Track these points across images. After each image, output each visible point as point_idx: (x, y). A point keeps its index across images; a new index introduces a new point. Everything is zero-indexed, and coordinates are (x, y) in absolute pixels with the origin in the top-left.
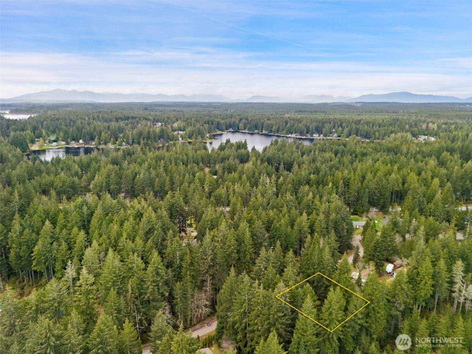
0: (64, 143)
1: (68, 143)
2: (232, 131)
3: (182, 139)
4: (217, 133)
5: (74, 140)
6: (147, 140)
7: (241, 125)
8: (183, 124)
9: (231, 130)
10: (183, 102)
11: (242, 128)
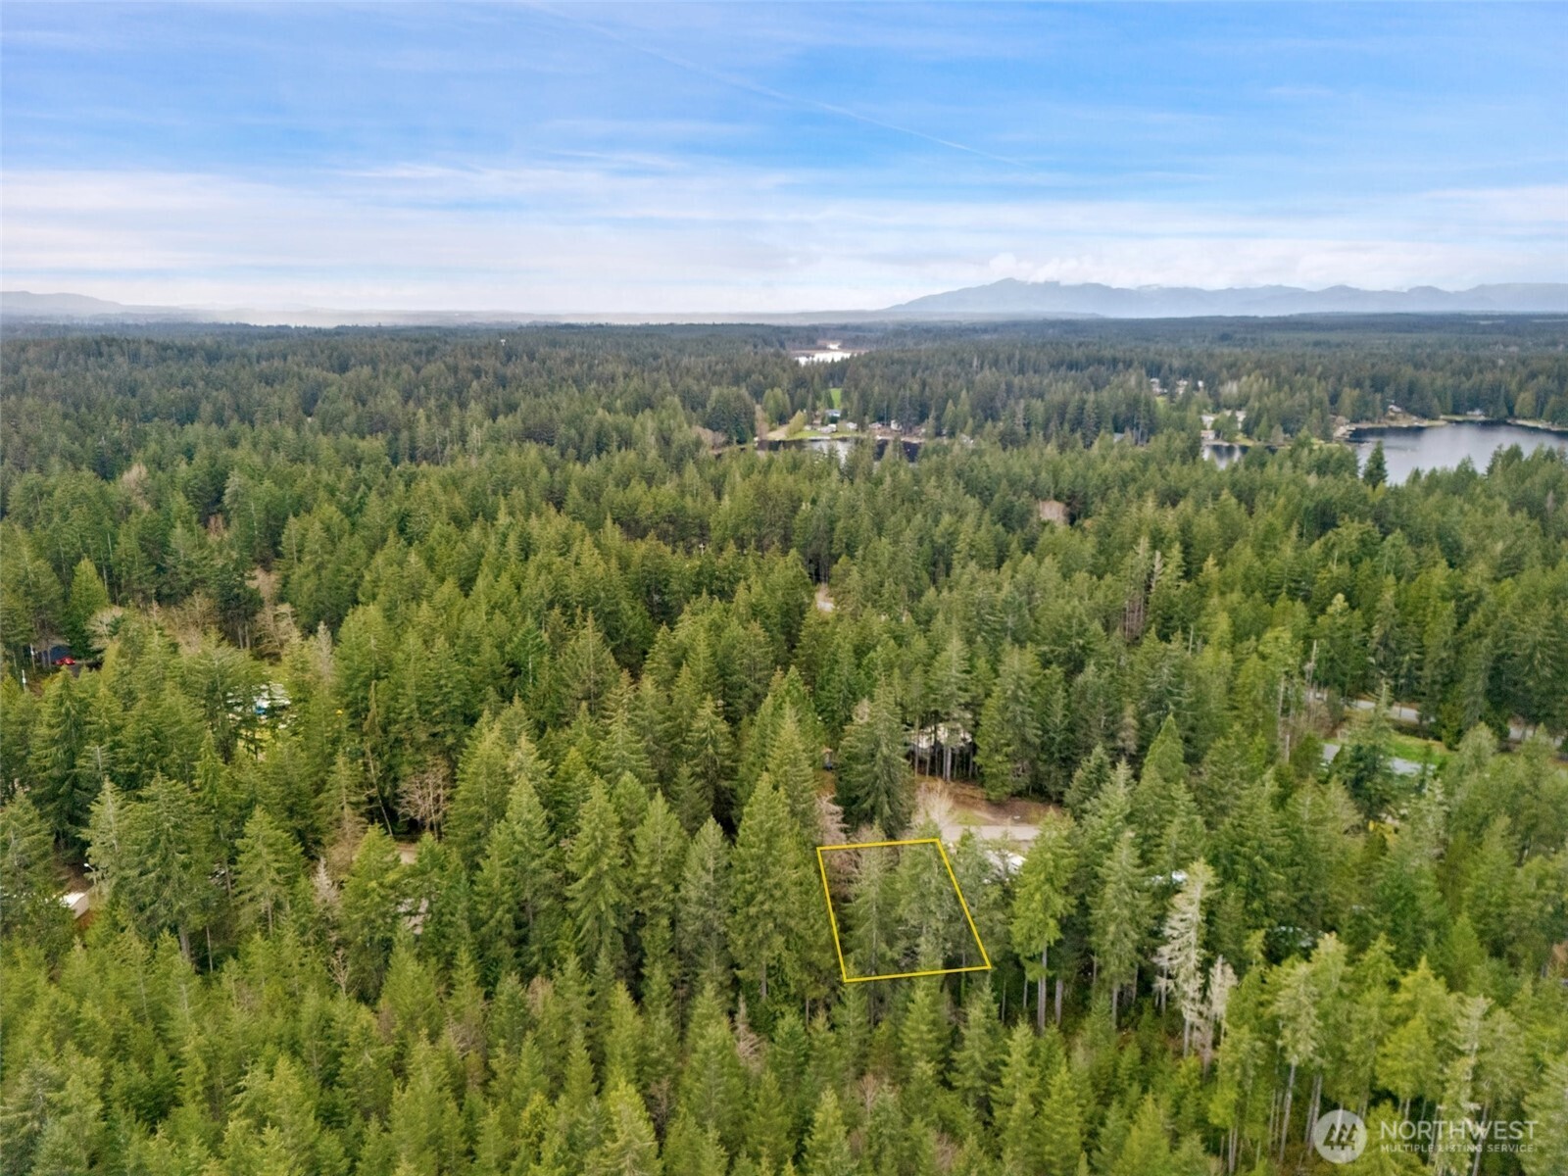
0: (852, 426)
1: (862, 427)
2: (1482, 418)
3: (1217, 436)
4: (1394, 424)
5: (880, 419)
6: (1073, 431)
7: (1525, 399)
8: (1261, 387)
9: (1478, 415)
10: (1407, 314)
11: (1526, 412)
